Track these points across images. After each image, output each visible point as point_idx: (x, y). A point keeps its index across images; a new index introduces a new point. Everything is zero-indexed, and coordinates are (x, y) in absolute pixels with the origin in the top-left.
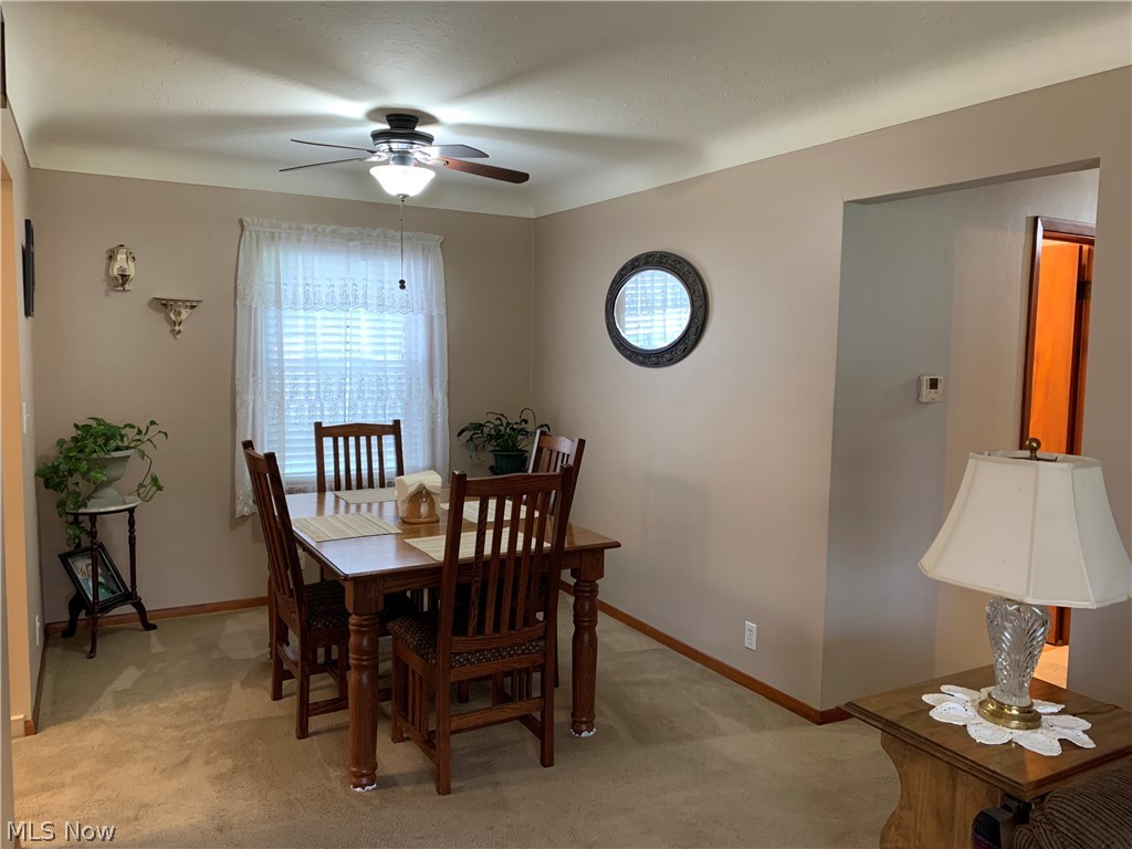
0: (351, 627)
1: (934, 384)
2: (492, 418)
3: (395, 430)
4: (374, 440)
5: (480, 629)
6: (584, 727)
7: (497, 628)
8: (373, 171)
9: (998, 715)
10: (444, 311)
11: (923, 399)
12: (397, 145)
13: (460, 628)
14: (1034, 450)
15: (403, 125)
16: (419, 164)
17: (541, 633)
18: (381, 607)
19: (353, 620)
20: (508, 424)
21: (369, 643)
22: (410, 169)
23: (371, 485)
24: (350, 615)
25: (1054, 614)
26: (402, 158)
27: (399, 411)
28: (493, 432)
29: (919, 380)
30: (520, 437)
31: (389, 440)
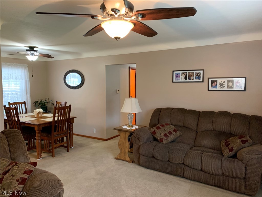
0: (36, 133)
1: (118, 91)
2: (39, 100)
3: (24, 103)
4: (20, 105)
5: (58, 131)
6: (72, 146)
7: (60, 131)
8: (26, 56)
9: (129, 127)
10: (29, 79)
11: (117, 93)
12: (31, 52)
13: (55, 131)
14: (131, 97)
15: (32, 49)
16: (35, 55)
17: (66, 131)
18: (42, 129)
19: (37, 132)
20: (43, 101)
21: (40, 135)
22: (33, 56)
23: (23, 113)
24: (36, 131)
25: (135, 114)
26: (32, 54)
27: (20, 100)
28: (40, 103)
29: (116, 90)
30: (46, 104)
31: (23, 105)
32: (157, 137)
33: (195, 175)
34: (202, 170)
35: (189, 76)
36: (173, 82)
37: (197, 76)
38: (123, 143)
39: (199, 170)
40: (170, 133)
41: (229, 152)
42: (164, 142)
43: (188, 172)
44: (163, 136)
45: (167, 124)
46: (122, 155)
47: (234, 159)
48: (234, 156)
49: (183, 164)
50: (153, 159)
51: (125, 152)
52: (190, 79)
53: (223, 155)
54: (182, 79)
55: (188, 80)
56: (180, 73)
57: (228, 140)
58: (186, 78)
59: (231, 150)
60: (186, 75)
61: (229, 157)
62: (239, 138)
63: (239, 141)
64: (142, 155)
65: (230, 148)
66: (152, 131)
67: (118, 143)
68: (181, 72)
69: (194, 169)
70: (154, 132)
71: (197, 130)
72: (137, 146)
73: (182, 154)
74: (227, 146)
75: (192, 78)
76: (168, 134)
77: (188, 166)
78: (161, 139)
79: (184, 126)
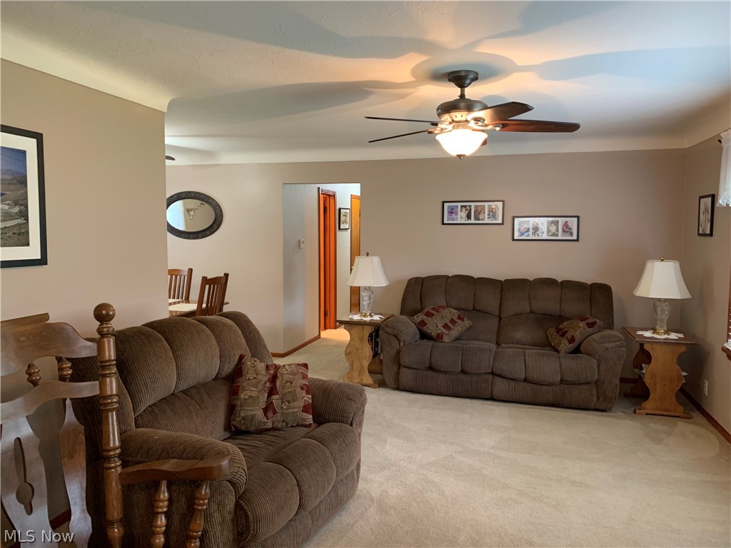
1: (303, 242)
9: (366, 316)
11: (301, 247)
29: (299, 241)
32: (429, 332)
33: (512, 390)
34: (526, 380)
35: (475, 212)
36: (443, 224)
37: (491, 213)
38: (358, 349)
39: (522, 381)
40: (453, 321)
41: (567, 344)
42: (446, 339)
43: (501, 386)
44: (443, 329)
45: (443, 307)
46: (355, 374)
47: (578, 355)
48: (577, 351)
49: (492, 373)
50: (430, 373)
51: (362, 367)
52: (477, 218)
53: (558, 352)
54: (462, 218)
55: (473, 221)
56: (457, 206)
57: (561, 326)
58: (469, 217)
59: (572, 340)
60: (470, 210)
61: (569, 353)
62: (582, 320)
63: (581, 324)
64: (405, 367)
65: (569, 337)
66: (418, 321)
67: (346, 351)
68: (459, 205)
69: (511, 379)
70: (423, 323)
71: (500, 314)
72: (393, 352)
73: (489, 355)
74: (563, 335)
75: (481, 217)
76: (450, 325)
77: (500, 376)
78: (438, 334)
79: (474, 309)
